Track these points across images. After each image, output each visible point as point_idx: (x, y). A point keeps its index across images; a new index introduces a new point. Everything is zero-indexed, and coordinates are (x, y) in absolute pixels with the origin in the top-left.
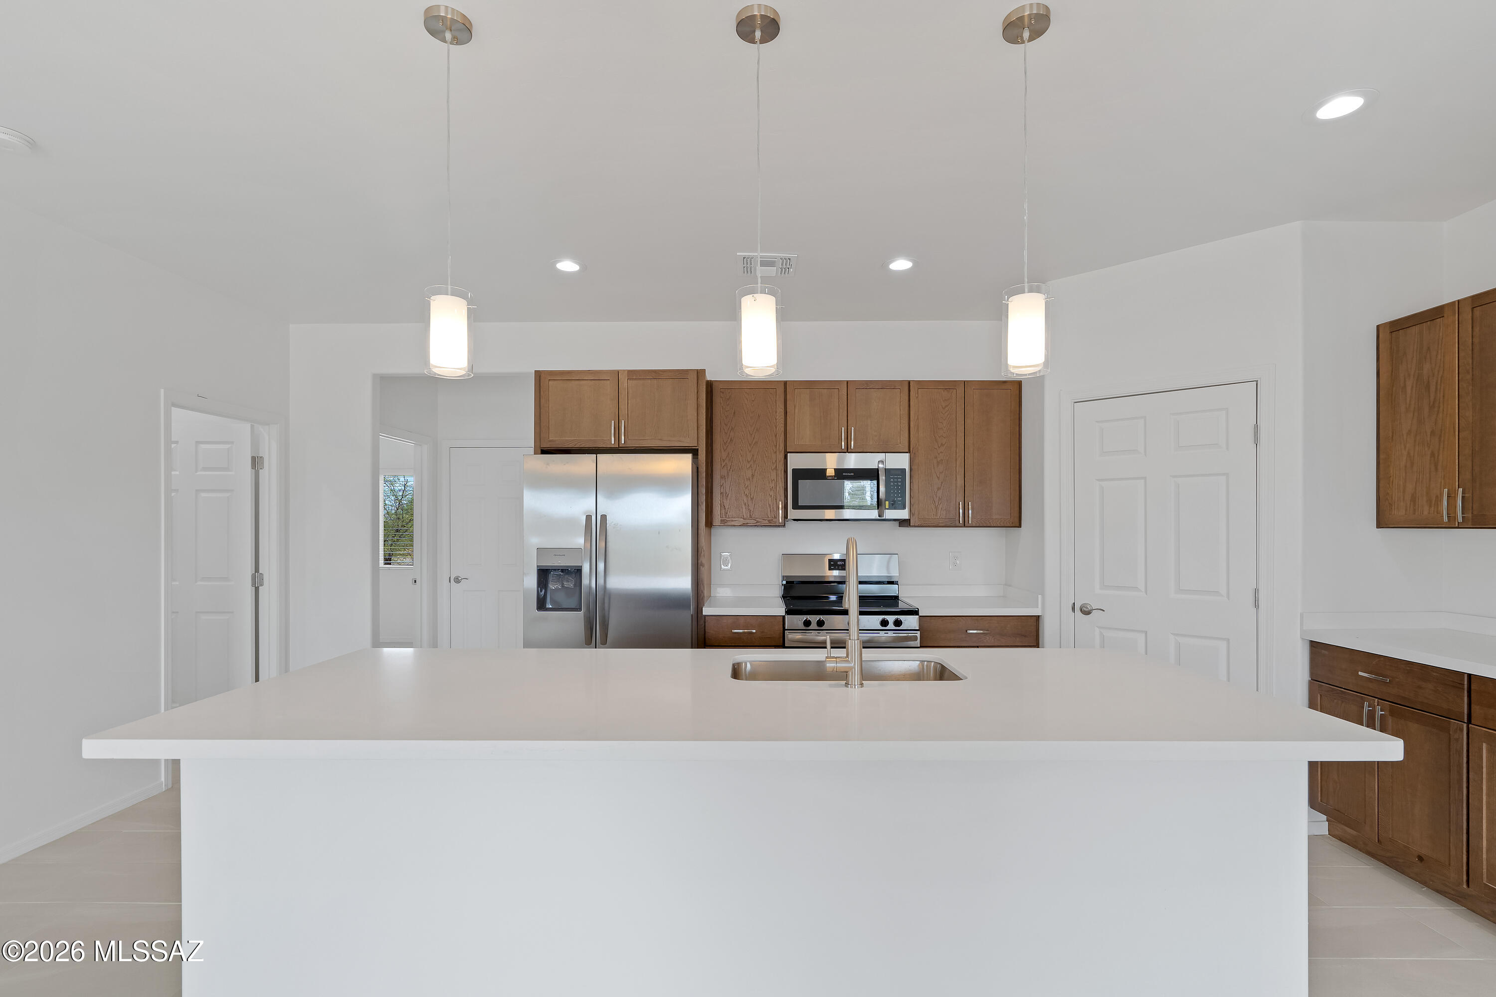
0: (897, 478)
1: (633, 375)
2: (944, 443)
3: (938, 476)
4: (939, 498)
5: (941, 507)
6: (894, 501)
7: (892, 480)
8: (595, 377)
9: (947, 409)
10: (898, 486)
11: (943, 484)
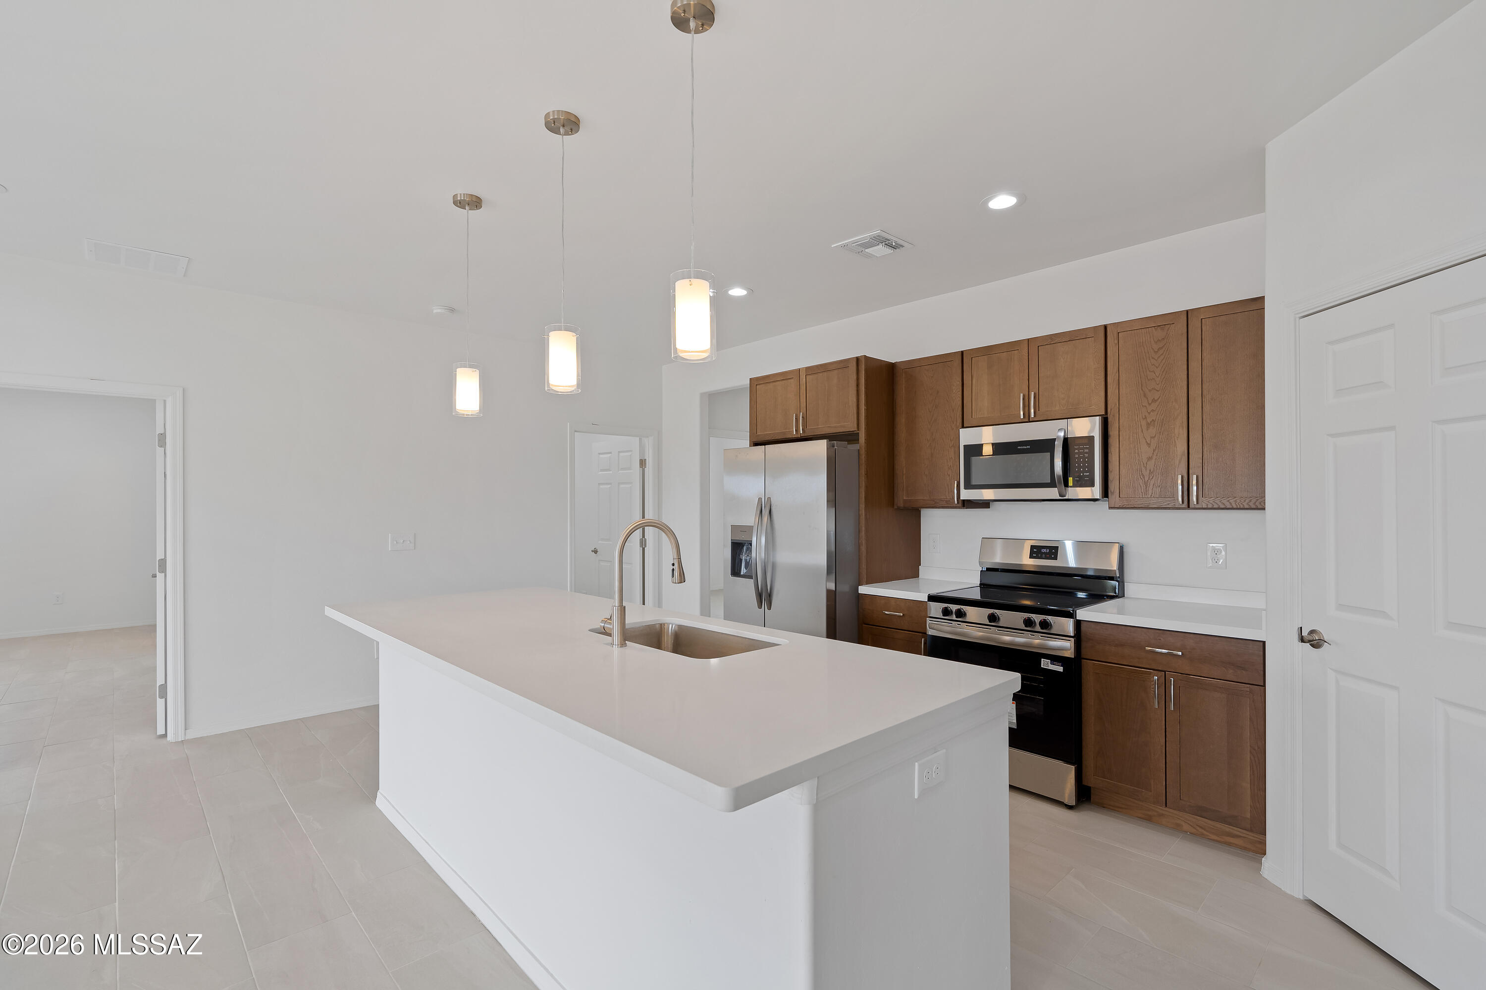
0: (1084, 449)
1: (811, 371)
2: (1156, 399)
3: (1149, 442)
4: (1150, 470)
5: (1152, 482)
6: (1079, 477)
7: (1076, 451)
8: (784, 377)
9: (1161, 352)
10: (1084, 458)
11: (1156, 451)
